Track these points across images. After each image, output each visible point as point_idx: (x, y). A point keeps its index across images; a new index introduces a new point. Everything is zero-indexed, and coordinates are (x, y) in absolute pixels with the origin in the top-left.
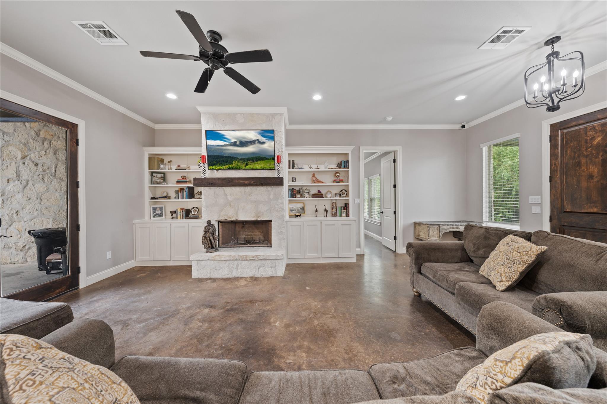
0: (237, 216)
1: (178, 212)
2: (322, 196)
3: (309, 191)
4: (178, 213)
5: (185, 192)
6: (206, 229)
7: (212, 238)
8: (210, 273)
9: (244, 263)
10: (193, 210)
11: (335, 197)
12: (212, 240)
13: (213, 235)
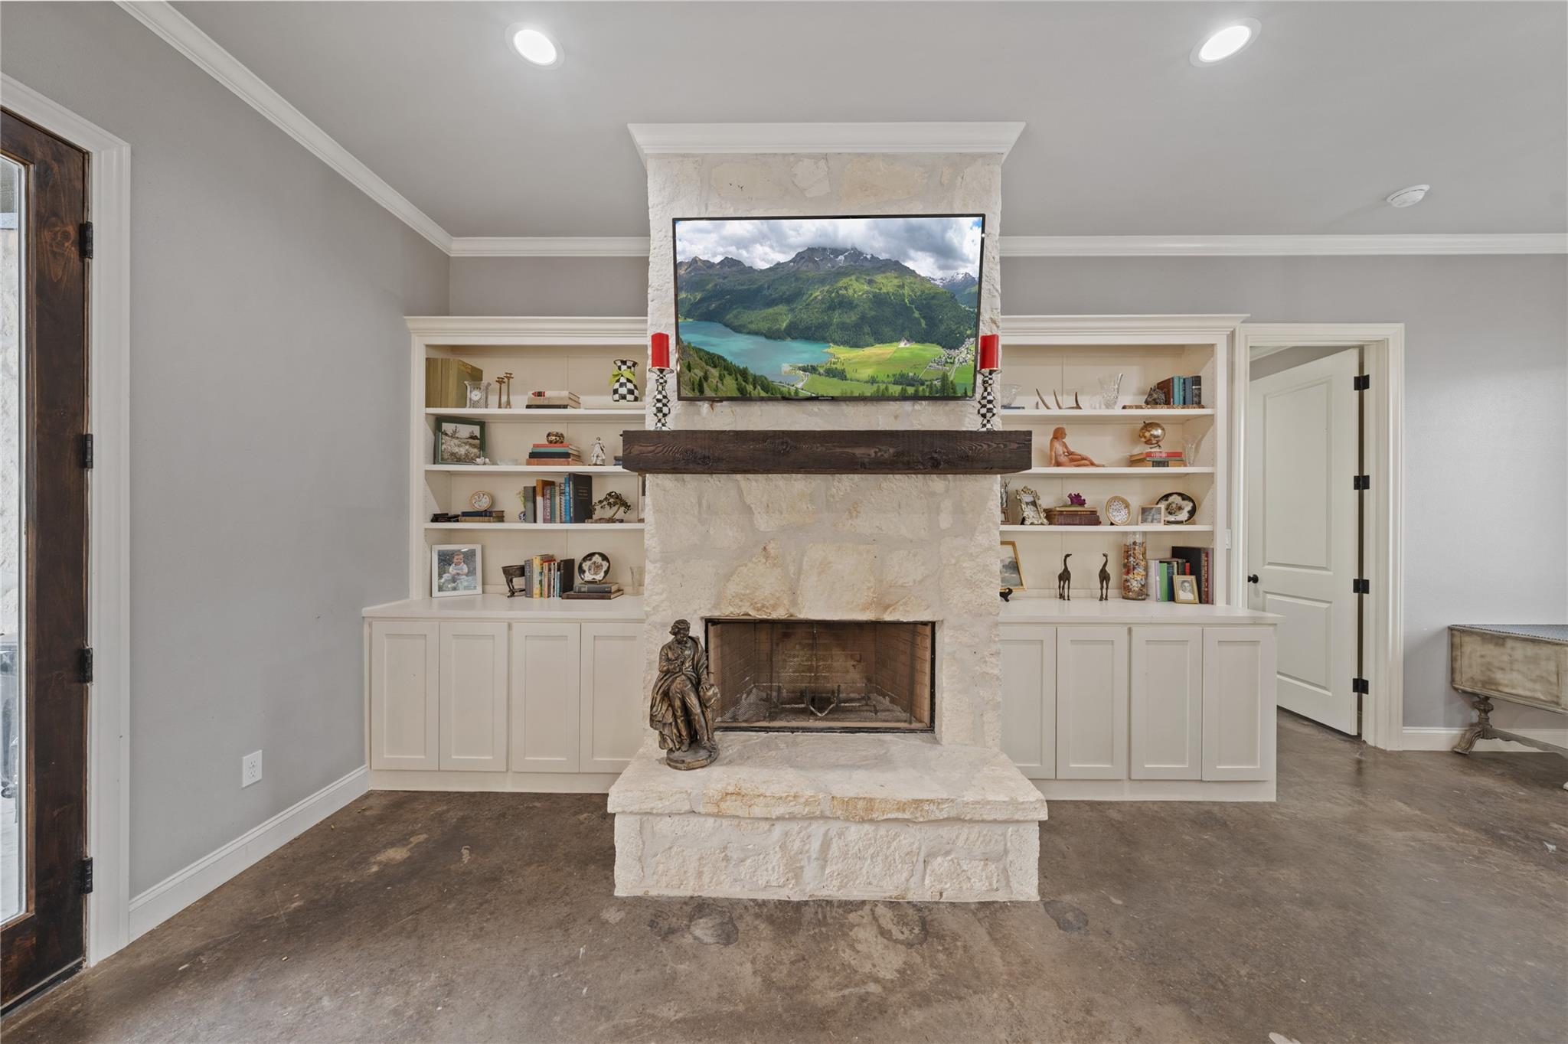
0: (794, 603)
1: (531, 572)
2: (1093, 519)
3: (1036, 496)
4: (531, 577)
5: (562, 493)
6: (668, 660)
7: (693, 701)
8: (700, 874)
9: (855, 832)
10: (588, 563)
11: (1144, 521)
12: (697, 709)
13: (697, 685)
